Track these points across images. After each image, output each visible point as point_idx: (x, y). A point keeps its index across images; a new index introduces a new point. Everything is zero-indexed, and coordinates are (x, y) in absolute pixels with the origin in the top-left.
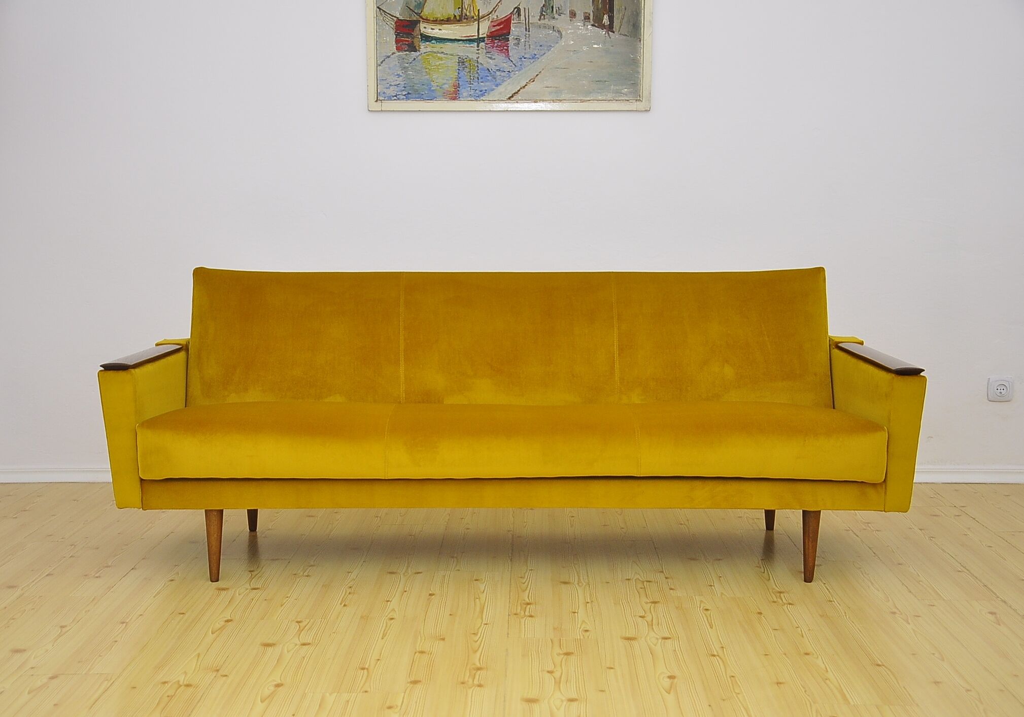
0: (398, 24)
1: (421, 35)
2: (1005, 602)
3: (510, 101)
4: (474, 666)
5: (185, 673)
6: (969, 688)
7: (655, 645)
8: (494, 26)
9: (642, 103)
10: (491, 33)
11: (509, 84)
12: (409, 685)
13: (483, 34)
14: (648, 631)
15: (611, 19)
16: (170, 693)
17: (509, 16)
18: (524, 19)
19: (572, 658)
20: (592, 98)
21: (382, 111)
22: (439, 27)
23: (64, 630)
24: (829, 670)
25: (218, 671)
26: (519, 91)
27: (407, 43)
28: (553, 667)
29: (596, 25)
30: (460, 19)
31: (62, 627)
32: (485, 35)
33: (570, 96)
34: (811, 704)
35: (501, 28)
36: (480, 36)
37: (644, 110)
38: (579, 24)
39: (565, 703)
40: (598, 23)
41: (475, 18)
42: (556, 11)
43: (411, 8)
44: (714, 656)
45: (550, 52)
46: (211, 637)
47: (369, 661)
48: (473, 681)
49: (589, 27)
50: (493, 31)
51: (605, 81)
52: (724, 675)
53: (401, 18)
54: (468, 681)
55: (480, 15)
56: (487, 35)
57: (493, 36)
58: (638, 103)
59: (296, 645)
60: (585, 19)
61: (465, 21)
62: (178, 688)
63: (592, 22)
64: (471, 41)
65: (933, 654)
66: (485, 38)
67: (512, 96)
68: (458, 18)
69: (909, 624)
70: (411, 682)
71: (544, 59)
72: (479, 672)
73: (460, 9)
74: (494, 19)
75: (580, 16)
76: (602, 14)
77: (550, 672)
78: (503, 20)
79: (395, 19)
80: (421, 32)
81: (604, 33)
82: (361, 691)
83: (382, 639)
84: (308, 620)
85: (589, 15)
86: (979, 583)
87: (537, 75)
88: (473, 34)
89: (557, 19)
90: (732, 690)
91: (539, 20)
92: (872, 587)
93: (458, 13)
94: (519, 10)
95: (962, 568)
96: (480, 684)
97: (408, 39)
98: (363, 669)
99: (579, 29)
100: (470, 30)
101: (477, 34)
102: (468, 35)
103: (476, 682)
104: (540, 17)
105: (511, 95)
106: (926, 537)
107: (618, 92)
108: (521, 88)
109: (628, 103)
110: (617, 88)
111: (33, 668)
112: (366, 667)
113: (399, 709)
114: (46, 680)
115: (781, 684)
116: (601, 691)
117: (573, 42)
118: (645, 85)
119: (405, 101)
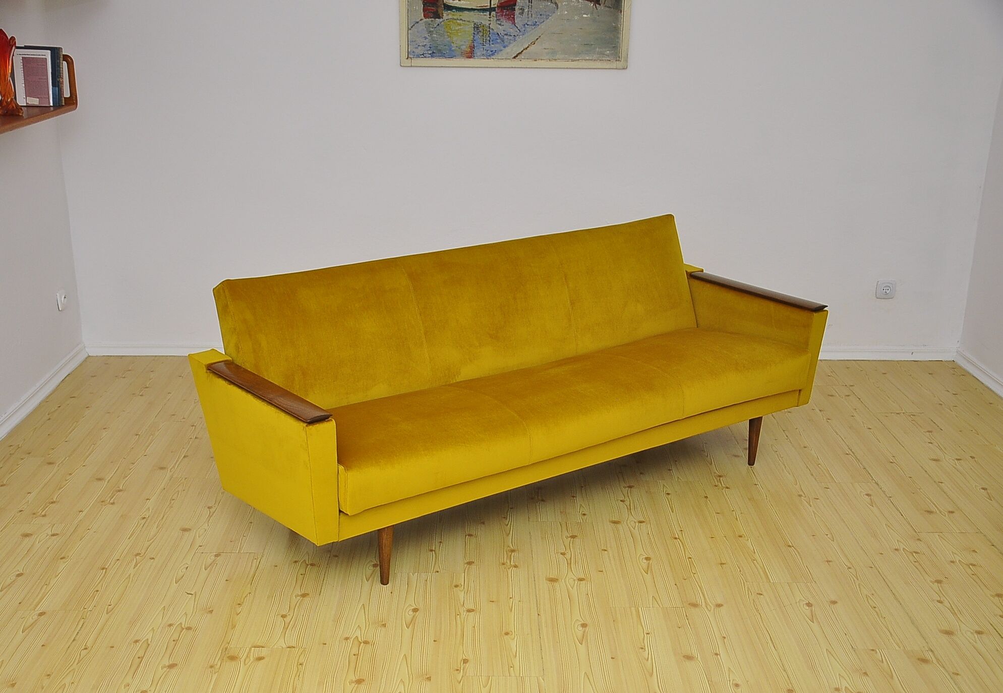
1: (444, 4)
2: (878, 484)
3: (515, 60)
4: (509, 548)
6: (849, 565)
7: (634, 528)
9: (621, 62)
10: (500, 3)
11: (514, 46)
12: (466, 565)
14: (628, 514)
16: (303, 572)
19: (577, 540)
20: (580, 59)
21: (411, 66)
23: (212, 510)
24: (755, 550)
25: (330, 551)
26: (522, 51)
27: (432, 11)
28: (564, 549)
31: (209, 508)
32: (496, 6)
33: (563, 56)
34: (744, 583)
36: (492, 6)
37: (622, 68)
39: (576, 582)
44: (676, 538)
45: (548, 20)
47: (434, 544)
48: (510, 562)
50: (502, 3)
51: (592, 45)
52: (684, 556)
54: (507, 562)
58: (617, 62)
62: (307, 568)
65: (827, 535)
66: (495, 7)
67: (517, 56)
69: (811, 506)
70: (467, 563)
71: (543, 26)
72: (513, 553)
77: (563, 554)
80: (444, 2)
81: (592, 5)
82: (434, 571)
83: (440, 522)
86: (860, 465)
87: (537, 39)
88: (486, 5)
90: (690, 570)
92: (784, 469)
95: (849, 450)
96: (516, 565)
97: (433, 8)
98: (431, 550)
99: (572, 2)
101: (489, 5)
102: (482, 5)
103: (512, 563)
106: (825, 419)
107: (602, 54)
108: (524, 49)
109: (610, 62)
110: (601, 50)
111: (200, 546)
112: (434, 549)
113: (463, 587)
114: (213, 558)
115: (723, 564)
116: (599, 571)
117: (566, 12)
118: (623, 48)
119: (430, 59)
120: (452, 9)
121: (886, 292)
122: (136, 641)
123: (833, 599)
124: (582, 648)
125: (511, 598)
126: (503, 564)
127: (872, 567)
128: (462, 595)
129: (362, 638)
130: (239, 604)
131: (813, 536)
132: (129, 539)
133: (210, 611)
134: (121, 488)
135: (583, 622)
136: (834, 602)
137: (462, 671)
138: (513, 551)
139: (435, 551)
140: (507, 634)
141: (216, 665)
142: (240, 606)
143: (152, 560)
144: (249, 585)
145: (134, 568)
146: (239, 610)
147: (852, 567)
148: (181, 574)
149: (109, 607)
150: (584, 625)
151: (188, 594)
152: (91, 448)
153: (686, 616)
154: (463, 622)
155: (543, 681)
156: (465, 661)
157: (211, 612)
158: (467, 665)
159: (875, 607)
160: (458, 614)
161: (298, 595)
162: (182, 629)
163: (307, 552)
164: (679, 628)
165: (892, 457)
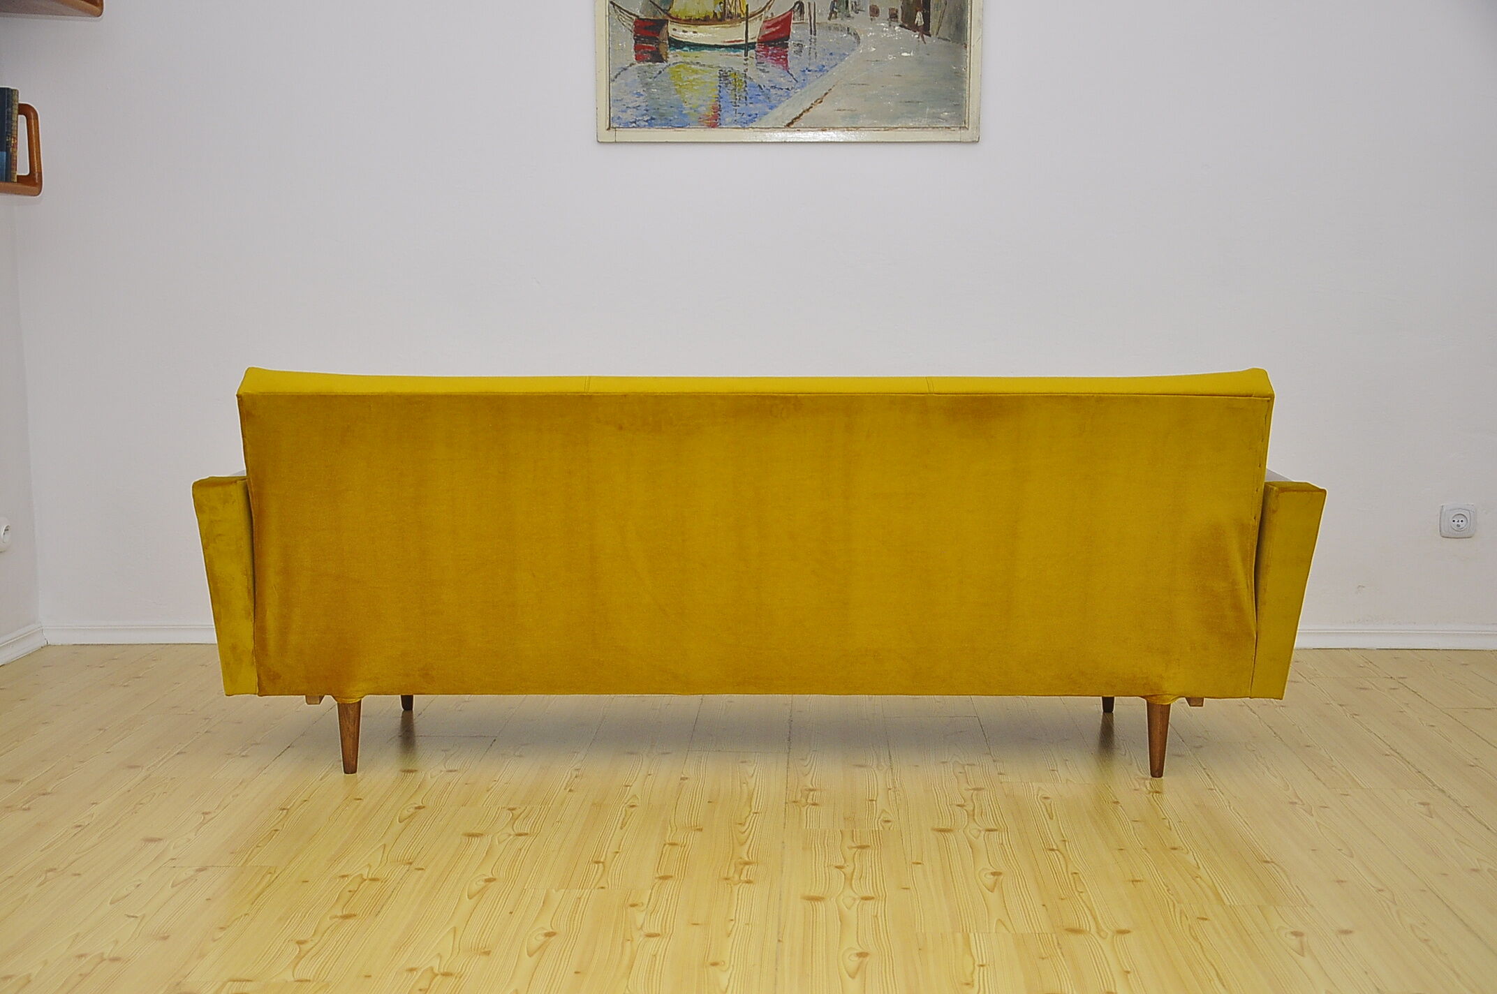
0: (638, 25)
1: (670, 39)
2: (1443, 791)
3: (789, 129)
4: (740, 860)
5: (369, 866)
6: (1380, 887)
7: (977, 838)
8: (768, 27)
9: (968, 132)
10: (763, 36)
12: (656, 881)
13: (752, 39)
14: (968, 822)
15: (926, 18)
16: (352, 888)
17: (786, 15)
18: (809, 18)
19: (869, 851)
20: (900, 125)
21: (616, 142)
22: (693, 28)
23: (208, 817)
24: (1201, 866)
25: (411, 863)
26: (801, 115)
28: (843, 862)
29: (906, 25)
30: (722, 18)
31: (205, 814)
32: (756, 40)
33: (870, 121)
34: (1174, 905)
35: (777, 31)
36: (749, 41)
37: (970, 140)
38: (883, 24)
39: (858, 901)
40: (909, 23)
41: (742, 16)
42: (852, 7)
43: (656, 3)
44: (1053, 850)
45: (843, 62)
46: (398, 826)
47: (604, 854)
48: (740, 877)
49: (897, 28)
50: (766, 35)
51: (919, 102)
52: (1065, 871)
53: (642, 16)
54: (733, 877)
55: (749, 12)
56: (758, 40)
57: (766, 41)
58: (962, 131)
59: (510, 835)
60: (890, 17)
61: (729, 20)
62: (362, 883)
63: (900, 22)
64: (736, 47)
65: (1340, 850)
66: (755, 43)
67: (792, 123)
68: (719, 16)
69: (1312, 815)
70: (659, 878)
71: (835, 72)
72: (747, 867)
73: (722, 5)
74: (767, 17)
75: (884, 13)
76: (914, 11)
77: (839, 867)
78: (780, 19)
79: (634, 18)
80: (670, 35)
81: (917, 36)
82: (596, 887)
83: (621, 828)
84: (524, 807)
85: (897, 12)
86: (1412, 769)
87: (826, 94)
88: (740, 39)
89: (853, 17)
90: (1074, 889)
91: (829, 19)
92: (1267, 773)
93: (718, 10)
94: (801, 5)
95: (1391, 751)
96: (749, 880)
97: (651, 45)
98: (598, 862)
99: (883, 31)
100: (735, 33)
101: (744, 39)
102: (733, 40)
103: (743, 878)
104: (831, 15)
105: (790, 121)
106: (1348, 714)
107: (936, 117)
108: (804, 112)
109: (949, 131)
110: (934, 111)
111: (173, 860)
112: (602, 860)
113: (645, 906)
114: (192, 873)
115: (1137, 881)
116: (904, 888)
117: (874, 49)
118: (972, 106)
119: (646, 129)
120: (684, 46)
121: (1458, 526)
122: (7, 977)
123: (1347, 928)
124: (853, 983)
125: (732, 920)
126: (727, 880)
128: (640, 917)
129: (441, 970)
131: (1313, 850)
132: (42, 851)
133: (163, 937)
134: (49, 791)
135: (860, 950)
136: (1346, 932)
138: (746, 863)
139: (603, 863)
140: (714, 965)
142: (222, 932)
143: (77, 877)
144: (249, 905)
145: (38, 886)
146: (219, 935)
148: (123, 893)
150: (862, 955)
151: (128, 916)
153: (1058, 943)
154: (635, 949)
157: (165, 938)
160: (629, 940)
161: (336, 917)
162: (103, 960)
163: (369, 864)
164: (1043, 959)
165: (1475, 761)
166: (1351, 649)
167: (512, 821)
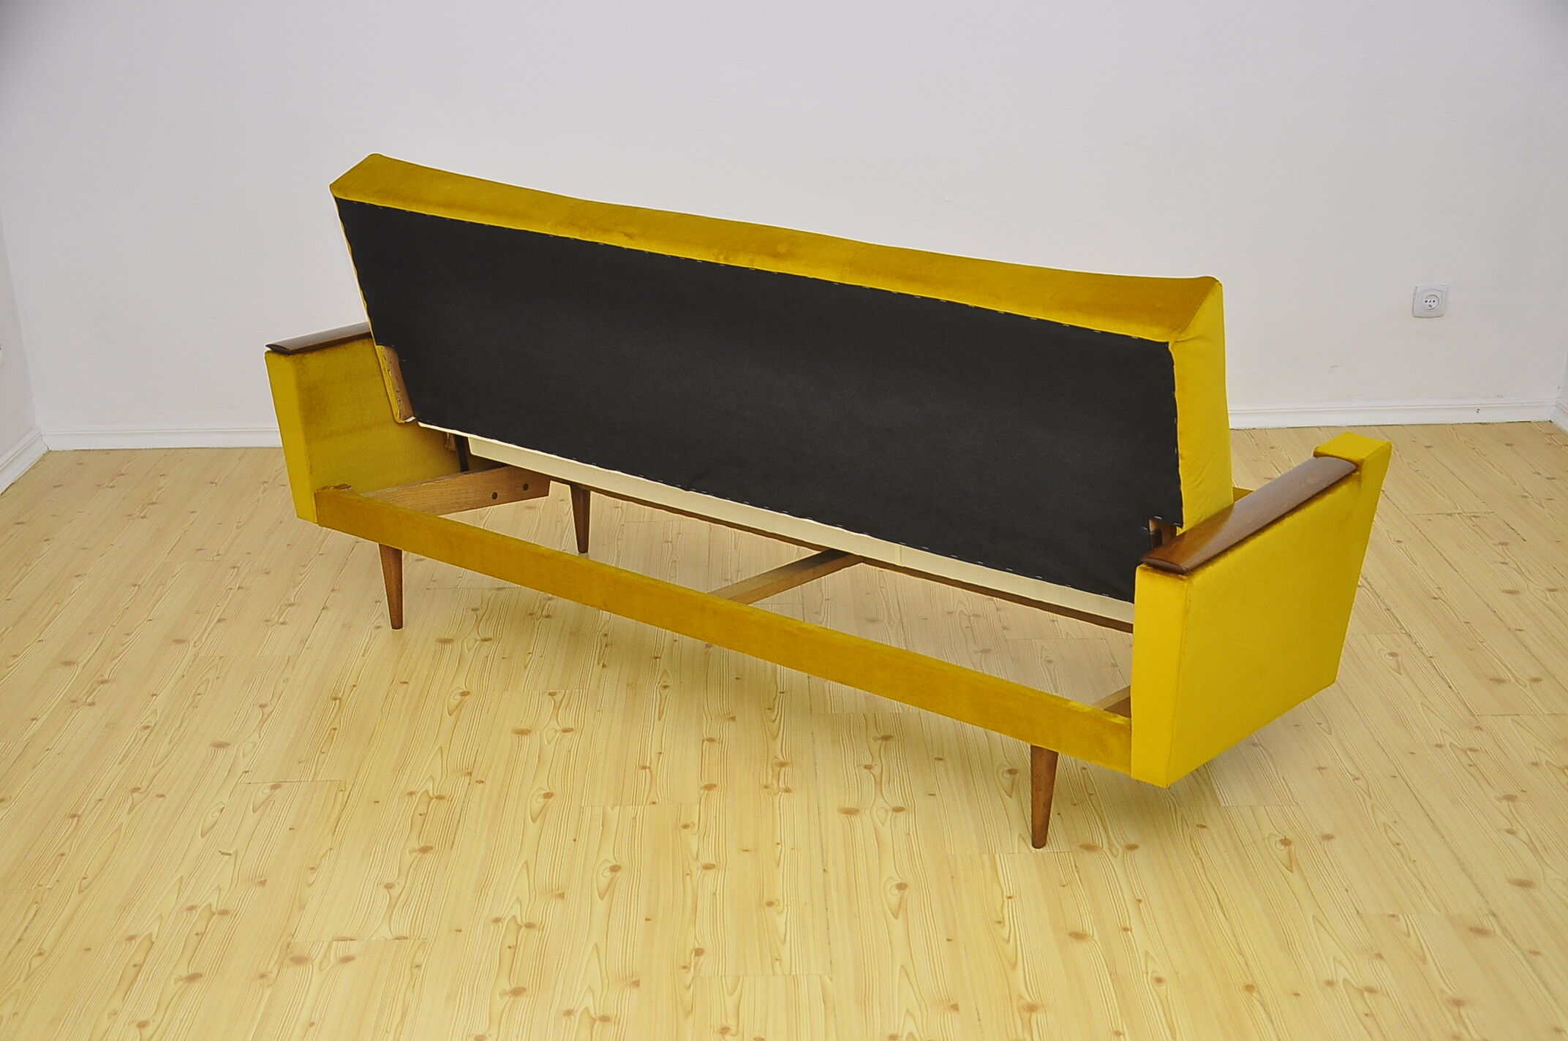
2: (1409, 635)
4: (775, 760)
5: (434, 779)
6: (1357, 775)
12: (702, 791)
16: (422, 809)
19: (892, 743)
23: (267, 710)
25: (470, 774)
28: (871, 760)
31: (262, 706)
34: (1175, 809)
39: (890, 814)
46: (449, 720)
47: (649, 758)
48: (778, 784)
52: (1074, 767)
54: (772, 784)
59: (556, 731)
62: (430, 803)
65: (1320, 724)
70: (704, 787)
72: (783, 769)
77: (868, 767)
82: (648, 801)
83: (659, 720)
84: (564, 691)
86: (1381, 604)
90: (1083, 788)
96: (788, 788)
98: (644, 768)
103: (782, 785)
111: (246, 772)
112: (648, 764)
113: (697, 826)
114: (268, 791)
116: (930, 795)
121: (1430, 306)
122: (131, 938)
123: (1328, 831)
124: (897, 925)
125: (778, 844)
126: (766, 787)
127: (1395, 777)
128: (694, 842)
129: (524, 919)
130: (312, 869)
131: (1296, 725)
132: (120, 763)
133: (261, 882)
134: (107, 678)
135: (900, 881)
136: (1328, 837)
137: (692, 968)
138: (782, 765)
139: (649, 768)
140: (770, 904)
141: (271, 972)
142: (313, 871)
143: (161, 799)
144: (331, 835)
145: (129, 813)
146: (312, 878)
147: (1361, 777)
148: (211, 820)
149: (84, 881)
150: (901, 887)
151: (222, 853)
152: (54, 610)
153: (1076, 866)
154: (696, 886)
155: (829, 981)
156: (699, 952)
157: (263, 883)
158: (702, 958)
159: (1398, 844)
160: (688, 874)
161: (415, 851)
162: (213, 914)
163: (431, 776)
164: (1064, 886)
165: (1437, 590)
166: (1323, 427)
167: (556, 712)
